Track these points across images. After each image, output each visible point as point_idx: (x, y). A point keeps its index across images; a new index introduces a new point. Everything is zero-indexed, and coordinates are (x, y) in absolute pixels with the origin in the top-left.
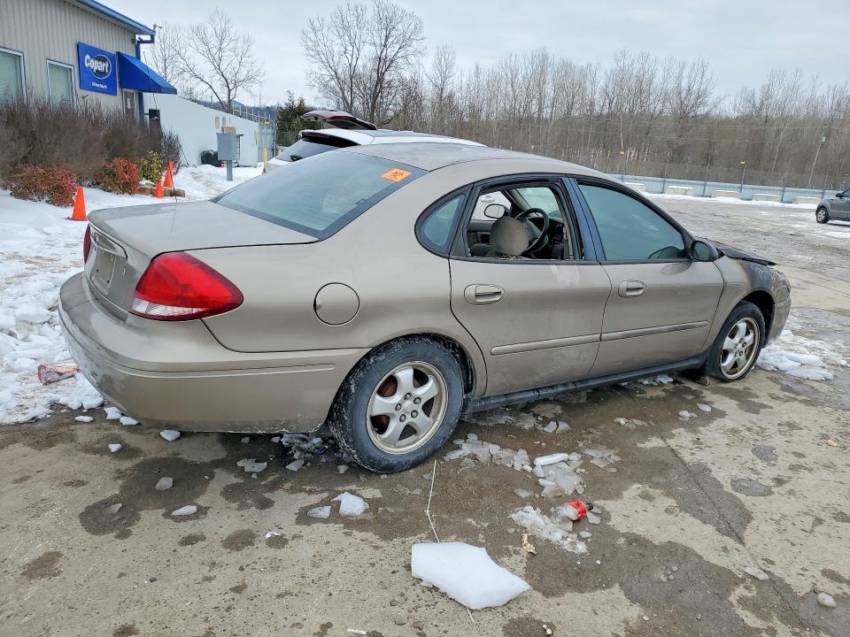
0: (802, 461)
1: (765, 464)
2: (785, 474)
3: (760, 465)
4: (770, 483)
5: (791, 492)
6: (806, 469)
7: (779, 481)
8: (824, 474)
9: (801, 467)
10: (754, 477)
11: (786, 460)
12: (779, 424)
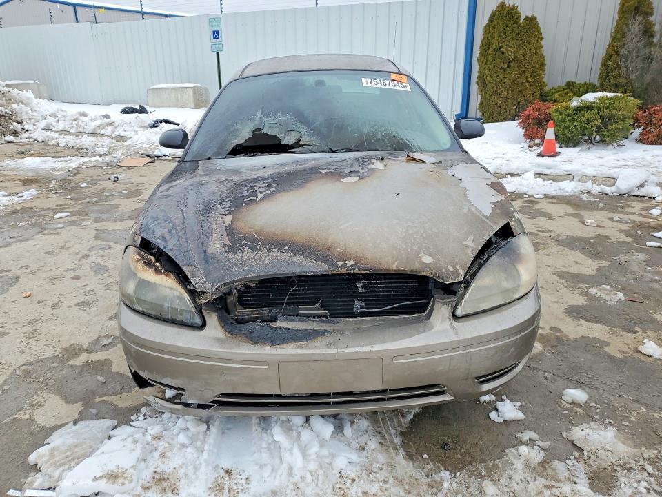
0: (74, 274)
1: (97, 262)
2: (84, 261)
3: (100, 260)
4: (91, 254)
5: (77, 254)
6: (70, 270)
7: (86, 256)
8: (57, 272)
9: (73, 270)
10: (101, 253)
11: (85, 270)
12: (97, 300)
